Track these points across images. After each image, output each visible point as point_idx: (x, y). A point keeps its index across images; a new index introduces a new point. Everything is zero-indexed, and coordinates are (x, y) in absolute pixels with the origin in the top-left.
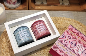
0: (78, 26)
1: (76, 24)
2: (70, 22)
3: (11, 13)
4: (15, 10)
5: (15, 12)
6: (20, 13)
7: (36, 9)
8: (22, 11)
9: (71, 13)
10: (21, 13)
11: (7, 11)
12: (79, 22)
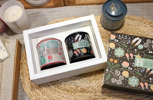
0: (148, 28)
1: (144, 25)
2: (135, 22)
3: (37, 13)
4: (43, 8)
5: (43, 12)
6: (51, 12)
7: (76, 3)
8: (55, 9)
9: (137, 6)
10: (53, 12)
11: (30, 10)
12: (150, 21)
